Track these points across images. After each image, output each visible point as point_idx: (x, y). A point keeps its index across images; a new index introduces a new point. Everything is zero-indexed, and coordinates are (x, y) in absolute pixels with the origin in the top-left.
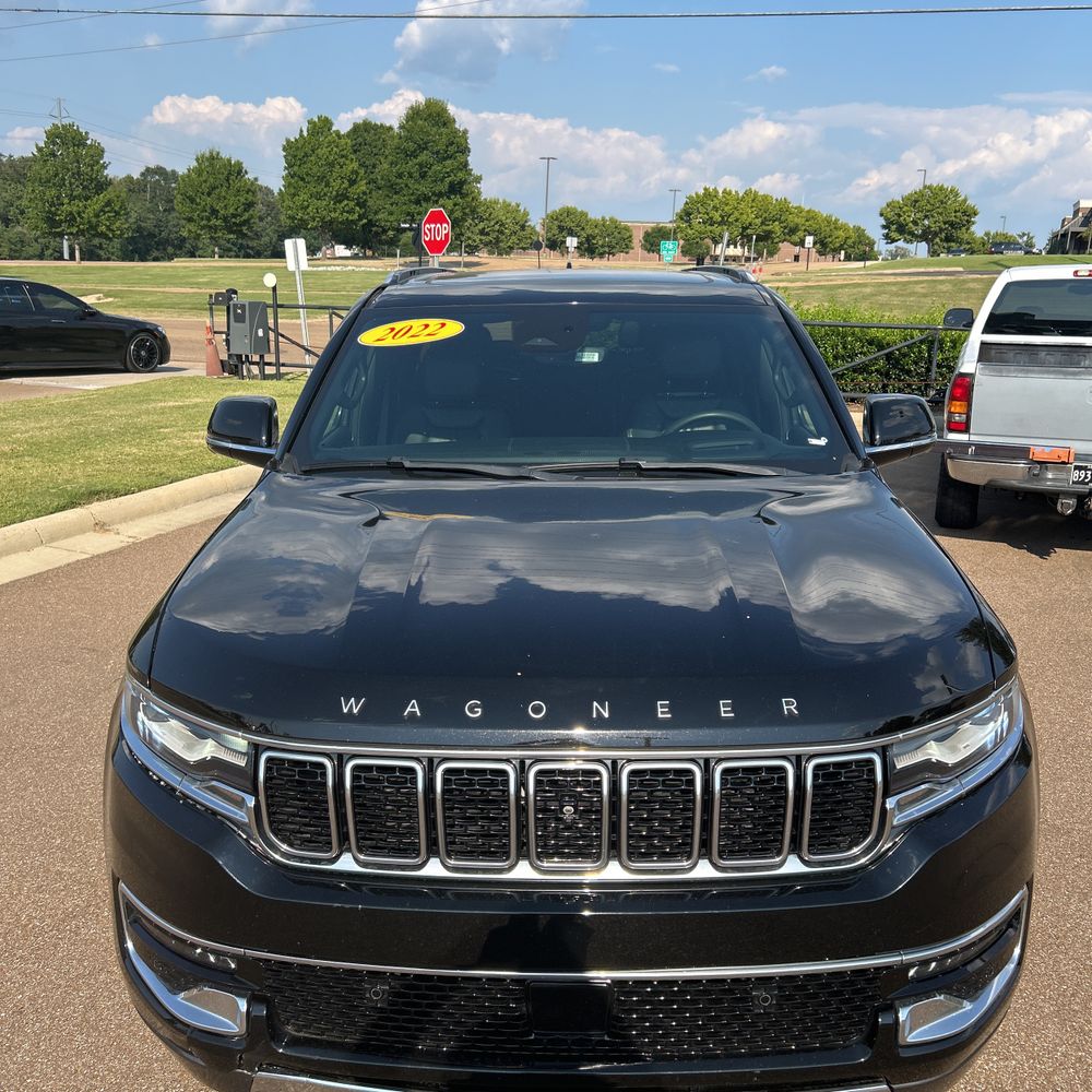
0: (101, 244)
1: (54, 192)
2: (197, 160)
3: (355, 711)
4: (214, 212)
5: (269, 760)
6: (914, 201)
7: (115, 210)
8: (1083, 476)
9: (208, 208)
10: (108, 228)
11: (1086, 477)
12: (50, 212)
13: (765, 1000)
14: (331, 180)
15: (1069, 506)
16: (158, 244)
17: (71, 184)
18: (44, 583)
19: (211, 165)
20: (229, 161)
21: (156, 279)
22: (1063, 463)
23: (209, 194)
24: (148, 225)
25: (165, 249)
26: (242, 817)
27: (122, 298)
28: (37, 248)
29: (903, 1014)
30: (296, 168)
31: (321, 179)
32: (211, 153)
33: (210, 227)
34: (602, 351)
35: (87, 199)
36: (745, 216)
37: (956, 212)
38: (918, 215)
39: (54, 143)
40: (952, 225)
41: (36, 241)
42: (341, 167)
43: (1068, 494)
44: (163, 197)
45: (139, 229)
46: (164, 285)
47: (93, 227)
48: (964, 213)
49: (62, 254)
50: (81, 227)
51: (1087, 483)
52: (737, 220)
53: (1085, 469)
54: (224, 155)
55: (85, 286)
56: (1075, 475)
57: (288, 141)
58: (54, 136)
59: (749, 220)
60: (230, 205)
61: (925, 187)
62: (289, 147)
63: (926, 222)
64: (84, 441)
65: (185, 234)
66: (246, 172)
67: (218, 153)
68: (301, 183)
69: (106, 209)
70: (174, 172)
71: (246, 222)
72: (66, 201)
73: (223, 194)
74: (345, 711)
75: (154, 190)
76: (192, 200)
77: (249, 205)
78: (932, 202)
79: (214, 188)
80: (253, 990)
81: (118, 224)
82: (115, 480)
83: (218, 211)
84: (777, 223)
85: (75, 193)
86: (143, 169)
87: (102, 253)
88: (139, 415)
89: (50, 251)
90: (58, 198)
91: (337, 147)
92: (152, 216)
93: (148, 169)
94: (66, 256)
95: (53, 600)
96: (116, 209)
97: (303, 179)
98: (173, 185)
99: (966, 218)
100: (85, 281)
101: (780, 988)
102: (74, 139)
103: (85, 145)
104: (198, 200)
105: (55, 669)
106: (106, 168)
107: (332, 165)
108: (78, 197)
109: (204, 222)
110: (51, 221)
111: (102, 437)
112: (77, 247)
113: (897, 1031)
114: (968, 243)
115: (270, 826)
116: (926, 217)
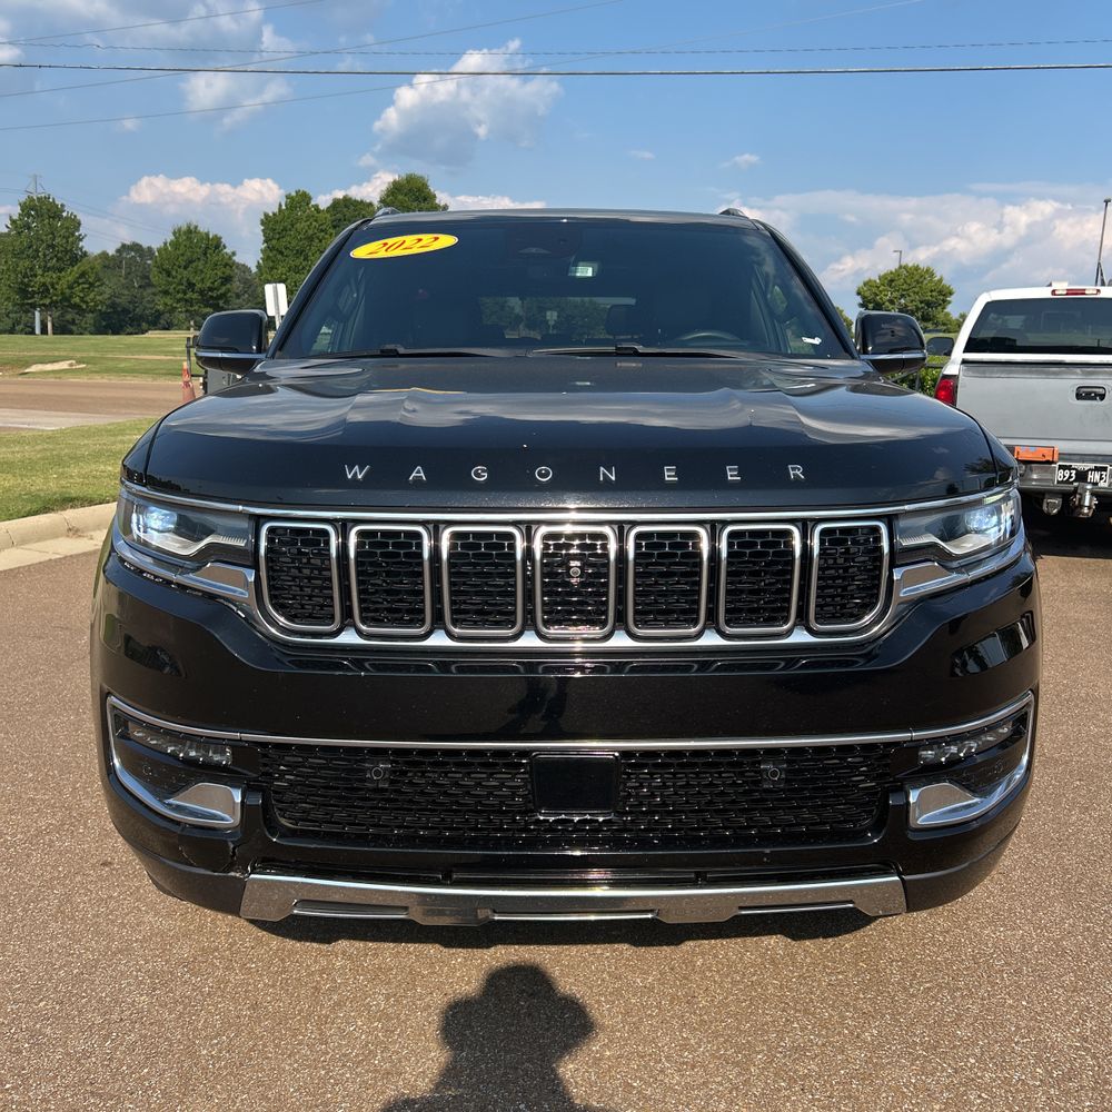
0: (74, 320)
1: (27, 263)
2: (174, 233)
3: (360, 477)
4: (191, 285)
5: (271, 530)
6: (890, 280)
7: (88, 280)
8: (1067, 476)
9: (184, 281)
10: (82, 299)
11: (1070, 477)
12: (22, 283)
13: (774, 773)
14: (310, 254)
15: (1054, 506)
16: (132, 320)
17: (45, 255)
18: (15, 577)
19: (189, 239)
20: (207, 234)
21: (129, 348)
22: (1048, 462)
23: (185, 268)
24: (123, 301)
25: (139, 325)
26: (242, 593)
27: (95, 364)
28: (8, 323)
29: (913, 797)
30: (274, 242)
31: (300, 252)
32: (189, 227)
33: (186, 300)
34: (596, 265)
35: (60, 270)
37: (932, 291)
38: (895, 294)
39: (29, 215)
40: (929, 304)
41: (7, 316)
42: (321, 241)
43: (1054, 493)
44: (139, 274)
45: (113, 305)
46: (139, 352)
47: (66, 299)
48: (940, 292)
49: (34, 329)
50: (55, 298)
51: (1072, 483)
53: (1069, 468)
54: (202, 229)
55: (56, 353)
56: (1060, 475)
57: (266, 215)
58: (27, 208)
60: (207, 278)
61: (900, 267)
62: (268, 222)
63: (903, 301)
64: (58, 461)
65: (161, 307)
66: (225, 247)
67: (196, 227)
68: (279, 257)
69: (81, 281)
70: (150, 249)
71: (223, 296)
72: (40, 272)
73: (201, 267)
74: (350, 477)
75: (129, 266)
76: (169, 274)
77: (227, 279)
78: (909, 282)
79: (191, 262)
80: (249, 780)
81: (92, 296)
82: (89, 492)
83: (194, 285)
85: (49, 265)
86: (119, 246)
87: (74, 328)
88: (114, 443)
89: (21, 326)
90: (32, 269)
91: (316, 221)
92: (126, 292)
93: (124, 246)
94: (38, 331)
95: (25, 590)
96: (91, 280)
97: (281, 253)
98: (149, 262)
99: (942, 297)
100: (57, 350)
101: (788, 762)
102: (49, 210)
103: (60, 217)
104: (174, 273)
105: (26, 644)
106: (81, 240)
107: (311, 239)
108: (52, 269)
109: (180, 296)
110: (23, 291)
111: (76, 459)
112: (49, 318)
113: (908, 812)
114: (944, 324)
115: (271, 600)
116: (902, 296)
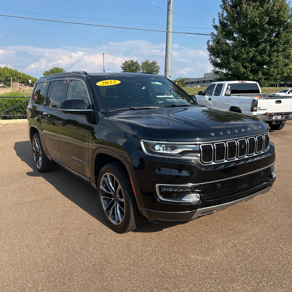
5: (202, 146)
26: (197, 158)
36: (6, 74)
52: (4, 75)
59: (8, 75)
84: (15, 76)
115: (202, 159)
